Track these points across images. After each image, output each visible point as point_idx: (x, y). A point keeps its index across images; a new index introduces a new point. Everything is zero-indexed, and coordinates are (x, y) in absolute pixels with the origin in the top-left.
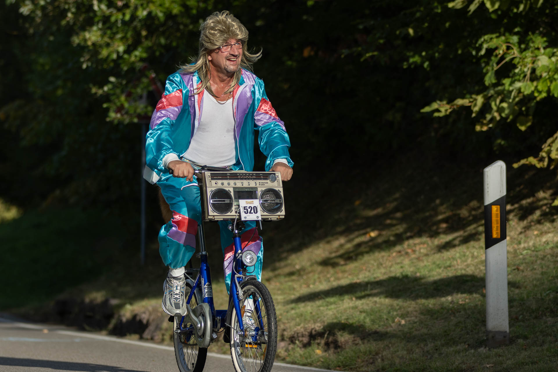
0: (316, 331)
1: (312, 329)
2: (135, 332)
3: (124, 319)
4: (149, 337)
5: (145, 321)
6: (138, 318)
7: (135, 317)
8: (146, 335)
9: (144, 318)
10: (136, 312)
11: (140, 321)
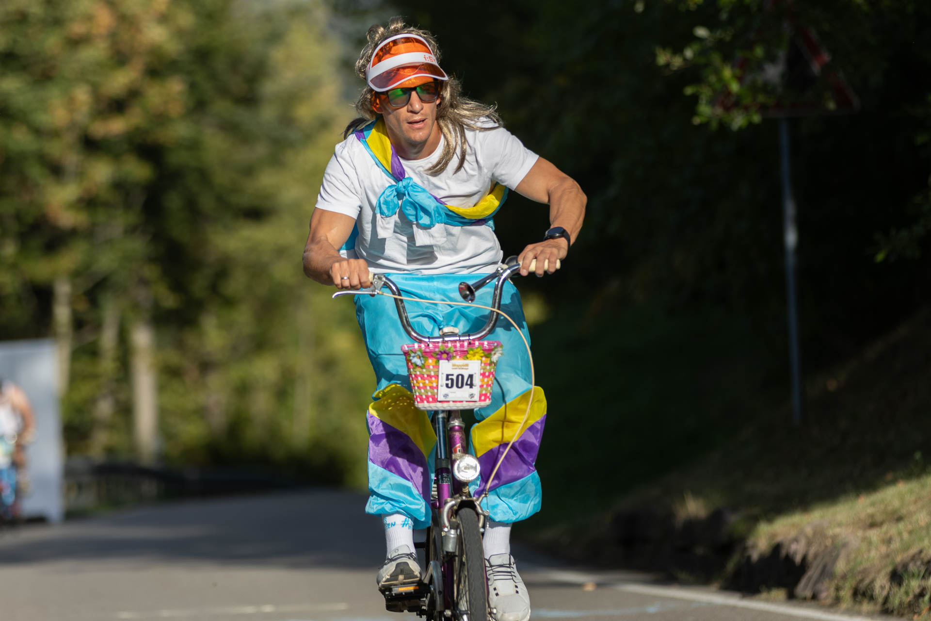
2: (779, 584)
3: (755, 556)
4: (808, 593)
5: (798, 559)
6: (783, 552)
7: (777, 548)
8: (803, 588)
9: (795, 553)
10: (779, 539)
11: (789, 559)
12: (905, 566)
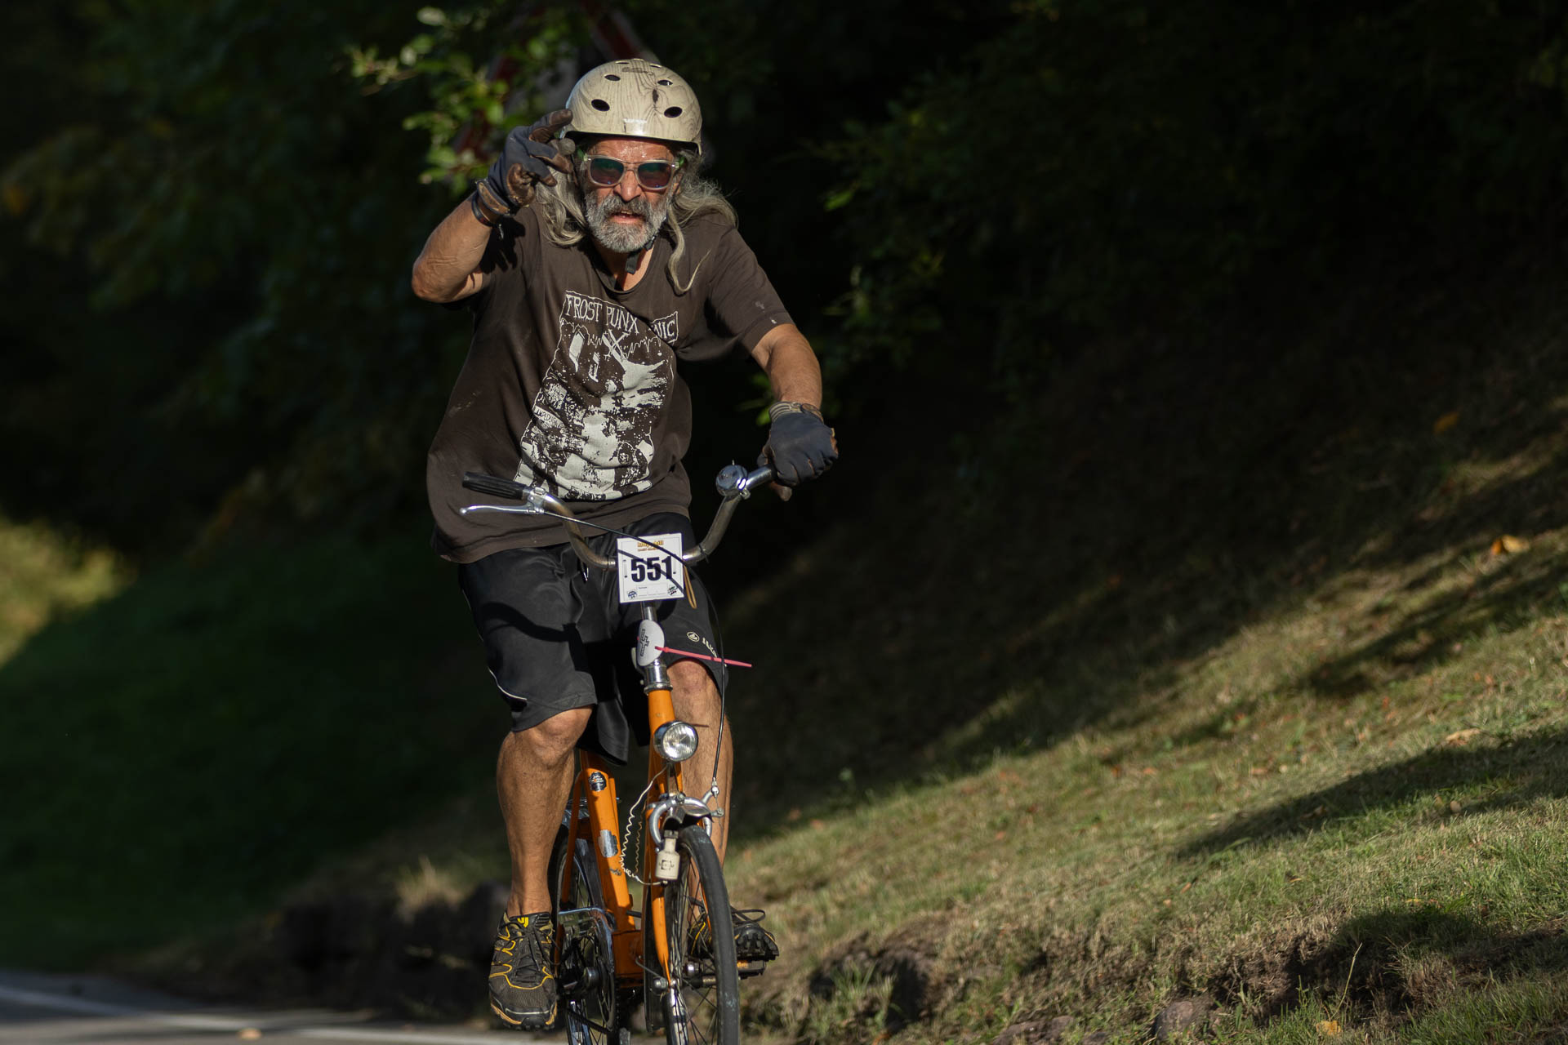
0: (1312, 945)
1: (1297, 940)
12: (837, 963)
